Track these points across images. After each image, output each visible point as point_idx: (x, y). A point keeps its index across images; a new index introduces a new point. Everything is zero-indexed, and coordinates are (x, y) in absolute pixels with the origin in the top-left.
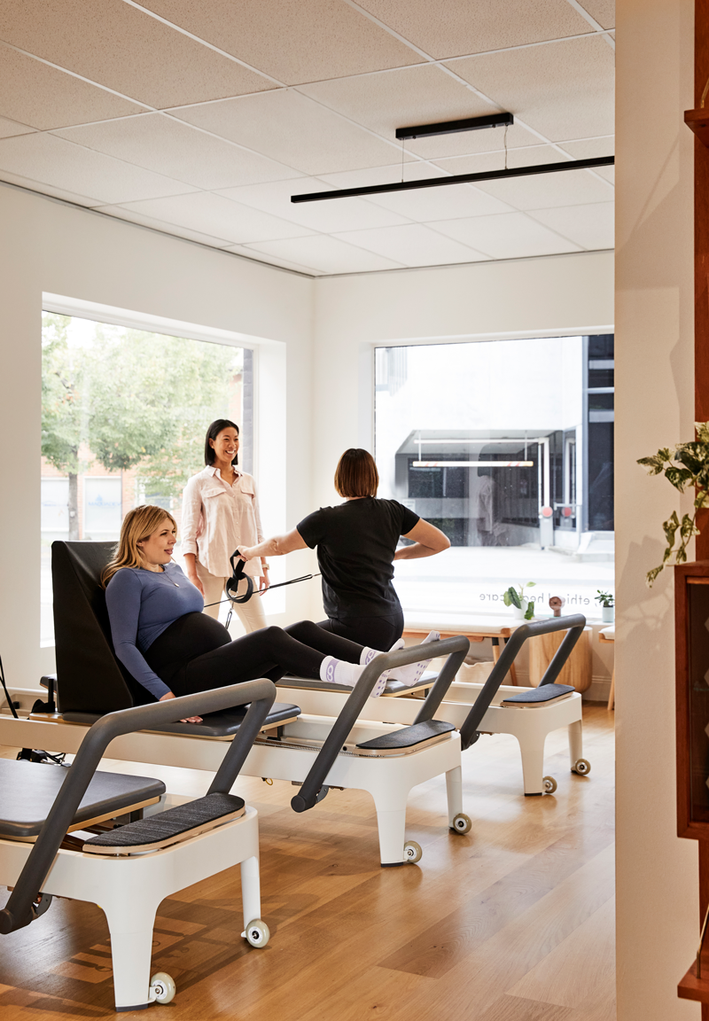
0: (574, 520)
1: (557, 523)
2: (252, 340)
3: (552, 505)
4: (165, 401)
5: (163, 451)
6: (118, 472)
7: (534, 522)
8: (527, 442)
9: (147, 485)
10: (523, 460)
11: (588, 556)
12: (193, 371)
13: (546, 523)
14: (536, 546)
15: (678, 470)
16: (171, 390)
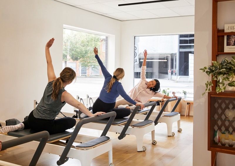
0: (176, 73)
1: (172, 74)
2: (107, 35)
3: (171, 70)
4: (86, 46)
5: (85, 57)
6: (75, 61)
7: (167, 73)
8: (166, 56)
9: (82, 64)
10: (165, 60)
11: (179, 81)
12: (92, 39)
13: (170, 74)
14: (167, 79)
15: (208, 71)
16: (87, 43)
